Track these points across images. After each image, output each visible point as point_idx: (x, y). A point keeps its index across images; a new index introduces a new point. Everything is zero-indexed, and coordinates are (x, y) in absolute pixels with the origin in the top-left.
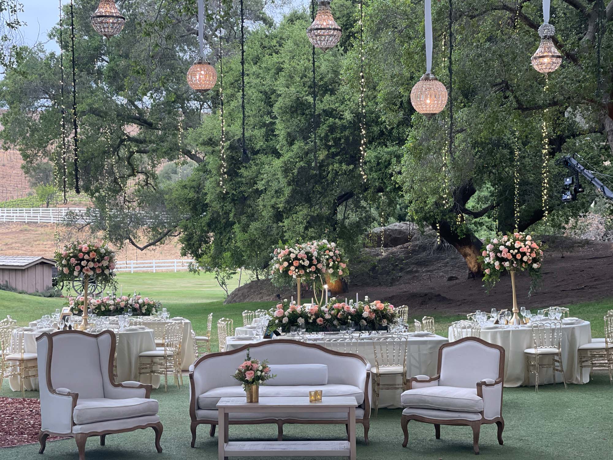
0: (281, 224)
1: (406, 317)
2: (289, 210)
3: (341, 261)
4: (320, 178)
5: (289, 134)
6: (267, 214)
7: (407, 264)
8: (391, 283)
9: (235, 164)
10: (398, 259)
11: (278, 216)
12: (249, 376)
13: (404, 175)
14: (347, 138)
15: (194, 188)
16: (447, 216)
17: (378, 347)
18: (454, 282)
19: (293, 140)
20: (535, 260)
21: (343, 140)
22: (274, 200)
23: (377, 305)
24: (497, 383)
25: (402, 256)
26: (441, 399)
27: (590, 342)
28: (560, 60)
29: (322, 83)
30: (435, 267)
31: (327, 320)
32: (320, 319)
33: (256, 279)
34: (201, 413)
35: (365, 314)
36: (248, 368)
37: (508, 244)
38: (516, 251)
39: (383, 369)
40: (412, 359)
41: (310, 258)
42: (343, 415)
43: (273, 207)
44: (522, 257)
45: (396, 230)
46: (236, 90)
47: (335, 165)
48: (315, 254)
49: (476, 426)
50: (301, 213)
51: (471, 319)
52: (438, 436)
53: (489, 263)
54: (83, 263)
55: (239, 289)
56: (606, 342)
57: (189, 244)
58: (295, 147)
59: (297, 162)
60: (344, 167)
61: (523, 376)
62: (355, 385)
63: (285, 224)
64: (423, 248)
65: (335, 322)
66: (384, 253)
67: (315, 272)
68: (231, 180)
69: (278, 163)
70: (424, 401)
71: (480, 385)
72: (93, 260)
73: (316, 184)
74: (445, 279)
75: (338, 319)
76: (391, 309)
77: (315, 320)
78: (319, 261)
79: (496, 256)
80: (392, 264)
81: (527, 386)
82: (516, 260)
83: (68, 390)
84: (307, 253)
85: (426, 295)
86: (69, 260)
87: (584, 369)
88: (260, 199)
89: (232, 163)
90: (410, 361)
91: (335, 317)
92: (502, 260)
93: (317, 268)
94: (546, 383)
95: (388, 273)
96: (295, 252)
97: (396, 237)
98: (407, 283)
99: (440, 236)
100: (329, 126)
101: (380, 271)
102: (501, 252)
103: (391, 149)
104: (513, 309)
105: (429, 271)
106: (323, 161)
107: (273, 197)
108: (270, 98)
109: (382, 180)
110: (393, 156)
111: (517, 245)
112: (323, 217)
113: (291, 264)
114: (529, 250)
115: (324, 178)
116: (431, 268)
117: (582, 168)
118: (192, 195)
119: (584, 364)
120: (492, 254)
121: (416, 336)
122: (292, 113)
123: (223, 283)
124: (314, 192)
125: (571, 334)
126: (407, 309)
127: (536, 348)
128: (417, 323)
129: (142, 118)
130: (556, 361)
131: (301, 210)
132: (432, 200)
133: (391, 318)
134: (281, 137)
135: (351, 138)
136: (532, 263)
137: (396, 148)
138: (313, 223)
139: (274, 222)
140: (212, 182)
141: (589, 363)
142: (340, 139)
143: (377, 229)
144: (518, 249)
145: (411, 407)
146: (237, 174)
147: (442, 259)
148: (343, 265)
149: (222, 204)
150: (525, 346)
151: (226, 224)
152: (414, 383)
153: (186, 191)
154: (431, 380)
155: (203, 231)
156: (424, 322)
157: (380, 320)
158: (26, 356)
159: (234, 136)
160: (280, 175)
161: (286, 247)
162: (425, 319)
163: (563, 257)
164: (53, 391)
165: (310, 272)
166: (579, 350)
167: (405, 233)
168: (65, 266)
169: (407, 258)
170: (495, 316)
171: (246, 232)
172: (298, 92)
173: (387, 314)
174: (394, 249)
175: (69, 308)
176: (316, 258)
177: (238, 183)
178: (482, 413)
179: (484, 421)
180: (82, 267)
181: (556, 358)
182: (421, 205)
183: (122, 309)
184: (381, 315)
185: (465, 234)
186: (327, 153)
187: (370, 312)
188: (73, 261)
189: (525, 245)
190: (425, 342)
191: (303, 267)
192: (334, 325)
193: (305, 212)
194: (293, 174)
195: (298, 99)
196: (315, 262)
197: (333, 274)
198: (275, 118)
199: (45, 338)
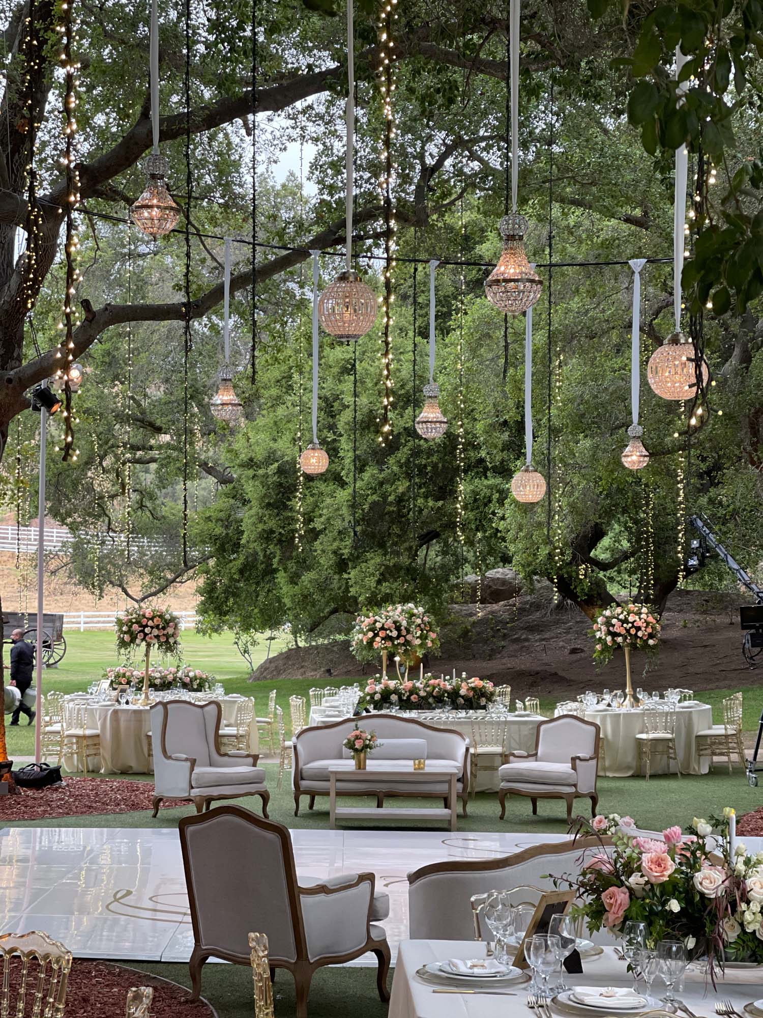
0: (345, 576)
1: (508, 698)
2: (356, 558)
3: (430, 630)
4: (399, 517)
5: (356, 458)
6: (326, 562)
7: (512, 629)
8: (490, 656)
9: (283, 494)
10: (501, 622)
11: (342, 565)
12: (358, 745)
13: (508, 520)
14: (435, 466)
15: (222, 521)
16: (564, 570)
17: (476, 727)
18: (578, 656)
19: (364, 466)
20: (651, 636)
21: (429, 468)
22: (336, 544)
23: (475, 682)
24: (591, 759)
25: (506, 616)
26: (536, 773)
27: (710, 728)
28: (647, 459)
29: (403, 392)
30: (552, 635)
31: (423, 698)
32: (415, 696)
33: (294, 647)
34: (304, 784)
35: (463, 692)
36: (357, 738)
37: (622, 617)
38: (630, 625)
39: (481, 750)
40: (512, 741)
41: (398, 628)
42: (442, 788)
43: (335, 553)
44: (637, 631)
45: (498, 578)
46: (284, 390)
47: (419, 501)
48: (404, 623)
49: (570, 799)
50: (373, 562)
51: (581, 701)
52: (535, 812)
53: (600, 638)
54: (147, 630)
55: (270, 661)
56: (726, 729)
57: (210, 598)
58: (366, 476)
59: (368, 495)
60: (431, 503)
61: (634, 764)
62: (453, 759)
63: (351, 576)
64: (537, 606)
65: (431, 700)
66: (480, 612)
67: (403, 645)
68: (278, 515)
69: (343, 495)
70: (521, 774)
71: (574, 759)
72: (157, 627)
73: (393, 524)
74: (567, 651)
75: (434, 697)
76: (489, 686)
77: (409, 697)
78: (408, 631)
79: (608, 630)
80: (492, 628)
81: (638, 775)
82: (630, 635)
83: (185, 756)
84: (395, 622)
85: (537, 673)
86: (131, 626)
87: (702, 758)
88: (318, 542)
89: (280, 492)
90: (510, 743)
91: (430, 694)
92: (614, 635)
93: (406, 640)
94: (660, 772)
95: (486, 641)
96: (381, 621)
97: (497, 590)
98: (512, 656)
99: (559, 591)
100: (411, 450)
101: (474, 638)
102: (613, 626)
103: (491, 482)
104: (627, 690)
105: (543, 640)
106: (403, 494)
107: (335, 540)
108: (332, 407)
109: (480, 521)
110: (494, 492)
111: (631, 619)
112: (401, 568)
113: (376, 635)
114: (645, 625)
115: (404, 516)
116: (547, 635)
117: (708, 531)
118: (219, 530)
119: (702, 753)
120: (604, 628)
121: (516, 716)
122: (363, 429)
123: (245, 651)
124: (390, 534)
125: (687, 718)
126: (509, 689)
127: (647, 733)
128: (519, 704)
129: (146, 419)
130: (671, 748)
131: (372, 558)
132: (544, 551)
133: (490, 697)
134: (347, 461)
135: (440, 465)
136: (647, 639)
137: (498, 480)
138: (388, 576)
139: (335, 573)
140: (252, 516)
141: (709, 752)
142: (425, 466)
143: (471, 577)
144: (633, 623)
145: (509, 781)
146: (286, 507)
147: (563, 623)
148: (433, 635)
149: (264, 546)
150: (637, 731)
151: (264, 570)
152: (511, 758)
153: (211, 525)
154: (529, 756)
155: (231, 579)
156: (527, 703)
157: (479, 698)
158: (88, 732)
159: (283, 456)
160: (345, 511)
161: (371, 614)
162: (529, 700)
163: (732, 624)
164: (169, 758)
165: (399, 644)
166: (697, 737)
167: (511, 583)
168: (125, 633)
169: (512, 620)
170: (607, 697)
171: (297, 584)
172: (371, 403)
173: (485, 692)
174: (495, 607)
175: (109, 681)
176: (406, 628)
177: (288, 518)
178: (575, 786)
179: (578, 795)
180: (146, 635)
181: (671, 745)
182: (530, 559)
183: (170, 683)
184: (480, 693)
185: (586, 595)
186: (408, 484)
187: (468, 690)
188: (135, 627)
189: (640, 619)
190: (526, 723)
191: (390, 638)
192: (429, 703)
193: (378, 560)
194: (363, 510)
195: (371, 411)
196: (404, 632)
197: (421, 646)
198: (341, 435)
199: (160, 707)
